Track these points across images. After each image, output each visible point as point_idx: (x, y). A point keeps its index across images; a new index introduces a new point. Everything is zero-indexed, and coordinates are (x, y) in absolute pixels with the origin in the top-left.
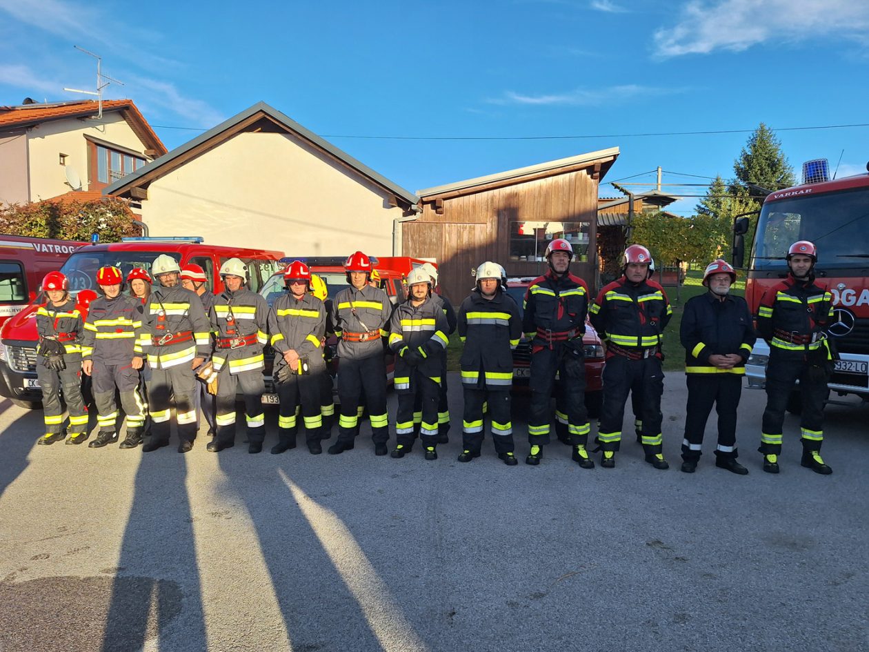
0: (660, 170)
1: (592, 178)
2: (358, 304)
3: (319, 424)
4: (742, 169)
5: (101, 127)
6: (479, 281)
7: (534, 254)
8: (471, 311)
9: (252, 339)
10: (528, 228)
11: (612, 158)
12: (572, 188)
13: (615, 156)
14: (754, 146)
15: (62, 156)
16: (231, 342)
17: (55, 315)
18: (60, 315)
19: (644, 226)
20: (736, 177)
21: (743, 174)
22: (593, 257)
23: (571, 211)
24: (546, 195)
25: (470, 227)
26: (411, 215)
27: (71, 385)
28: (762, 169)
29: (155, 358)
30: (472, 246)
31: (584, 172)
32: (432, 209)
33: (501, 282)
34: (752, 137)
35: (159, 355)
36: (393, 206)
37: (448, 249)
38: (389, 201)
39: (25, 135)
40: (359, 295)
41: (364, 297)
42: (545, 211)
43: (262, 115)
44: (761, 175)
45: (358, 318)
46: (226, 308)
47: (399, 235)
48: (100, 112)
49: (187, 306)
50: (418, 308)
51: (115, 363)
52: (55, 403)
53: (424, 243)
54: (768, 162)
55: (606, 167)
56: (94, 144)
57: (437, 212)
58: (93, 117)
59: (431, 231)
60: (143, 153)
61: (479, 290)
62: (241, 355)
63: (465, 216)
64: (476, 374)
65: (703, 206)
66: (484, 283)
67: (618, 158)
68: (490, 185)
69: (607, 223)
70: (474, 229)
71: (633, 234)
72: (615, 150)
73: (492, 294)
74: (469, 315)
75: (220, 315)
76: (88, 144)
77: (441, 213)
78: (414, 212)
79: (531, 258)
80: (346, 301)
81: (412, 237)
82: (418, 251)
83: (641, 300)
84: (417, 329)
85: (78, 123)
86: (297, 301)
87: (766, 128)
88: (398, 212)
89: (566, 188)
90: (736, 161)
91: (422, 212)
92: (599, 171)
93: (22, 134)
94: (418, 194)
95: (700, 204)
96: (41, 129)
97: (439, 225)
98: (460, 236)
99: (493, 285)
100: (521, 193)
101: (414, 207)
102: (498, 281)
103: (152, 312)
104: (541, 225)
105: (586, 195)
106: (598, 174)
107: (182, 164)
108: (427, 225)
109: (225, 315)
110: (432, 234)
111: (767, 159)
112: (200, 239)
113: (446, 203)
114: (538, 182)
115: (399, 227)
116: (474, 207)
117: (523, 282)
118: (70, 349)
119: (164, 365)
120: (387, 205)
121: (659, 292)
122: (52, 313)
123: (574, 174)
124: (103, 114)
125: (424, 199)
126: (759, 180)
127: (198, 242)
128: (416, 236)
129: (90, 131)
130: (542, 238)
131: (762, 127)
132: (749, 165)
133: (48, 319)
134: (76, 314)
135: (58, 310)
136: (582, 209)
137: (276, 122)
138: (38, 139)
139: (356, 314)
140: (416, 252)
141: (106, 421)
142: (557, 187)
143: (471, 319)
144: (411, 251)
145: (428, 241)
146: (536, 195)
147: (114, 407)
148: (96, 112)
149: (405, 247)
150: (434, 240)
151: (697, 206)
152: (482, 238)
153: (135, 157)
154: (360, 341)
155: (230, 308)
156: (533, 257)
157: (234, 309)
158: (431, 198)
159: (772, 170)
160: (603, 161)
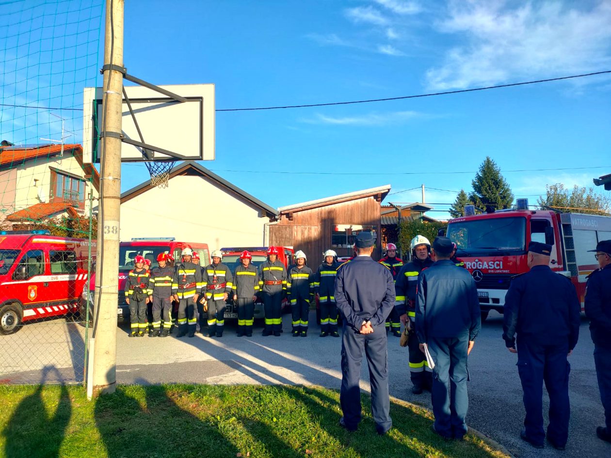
0: (423, 186)
1: (377, 201)
2: (272, 268)
3: (251, 324)
4: (477, 185)
5: (59, 161)
6: (326, 257)
7: (345, 243)
8: (323, 270)
9: (224, 285)
10: (341, 228)
11: (387, 191)
12: (366, 206)
13: (389, 190)
14: (484, 171)
15: (36, 180)
16: (215, 286)
17: (138, 275)
18: (140, 276)
19: (407, 227)
20: (474, 191)
21: (477, 188)
22: (379, 245)
23: (366, 218)
24: (352, 211)
25: (309, 228)
26: (274, 221)
27: (143, 308)
28: (490, 186)
29: (182, 294)
30: (310, 239)
31: (372, 198)
32: (287, 217)
33: (335, 258)
34: (482, 166)
35: (183, 293)
36: (264, 216)
37: (296, 241)
38: (262, 214)
39: (16, 169)
40: (272, 264)
41: (275, 265)
42: (351, 219)
43: (190, 166)
44: (490, 189)
45: (273, 275)
46: (213, 271)
47: (267, 233)
48: (62, 153)
49: (194, 271)
50: (300, 269)
51: (163, 297)
52: (136, 317)
53: (282, 238)
54: (493, 181)
55: (384, 195)
56: (54, 172)
57: (289, 220)
58: (57, 156)
59: (286, 230)
60: (83, 177)
61: (326, 262)
62: (219, 292)
63: (304, 221)
64: (326, 298)
65: (454, 209)
66: (328, 258)
67: (390, 190)
68: (320, 205)
69: (389, 223)
70: (311, 229)
71: (401, 232)
72: (389, 186)
73: (331, 263)
74: (322, 273)
75: (209, 274)
76: (51, 173)
77: (292, 220)
78: (276, 220)
79: (344, 246)
80: (267, 267)
81: (275, 234)
82: (278, 242)
83: (394, 265)
84: (300, 278)
86: (245, 268)
87: (491, 160)
88: (266, 219)
89: (363, 207)
90: (473, 180)
91: (281, 220)
92: (380, 197)
93: (14, 168)
94: (279, 210)
95: (452, 208)
97: (290, 227)
98: (303, 233)
99: (332, 259)
100: (337, 209)
101: (277, 217)
102: (334, 257)
103: (180, 274)
104: (348, 227)
105: (374, 210)
106: (380, 199)
108: (284, 227)
109: (212, 274)
110: (286, 233)
111: (492, 180)
112: (174, 239)
113: (294, 214)
114: (346, 203)
115: (268, 228)
116: (311, 217)
117: (343, 259)
118: (144, 291)
119: (185, 297)
120: (261, 216)
121: (402, 263)
122: (136, 275)
123: (366, 199)
125: (282, 213)
126: (488, 193)
127: (172, 241)
128: (277, 233)
129: (53, 164)
130: (350, 234)
131: (488, 159)
132: (481, 183)
133: (134, 278)
134: (147, 275)
135: (139, 273)
136: (372, 217)
137: (198, 170)
139: (272, 272)
140: (277, 242)
141: (156, 325)
142: (357, 205)
143: (323, 274)
144: (274, 242)
145: (284, 236)
146: (346, 210)
147: (160, 318)
148: (59, 153)
149: (271, 240)
150: (288, 236)
151: (450, 209)
152: (315, 234)
153: (78, 179)
154: (273, 285)
155: (215, 272)
156: (345, 245)
157: (217, 272)
158: (286, 212)
159: (496, 187)
160: (383, 192)
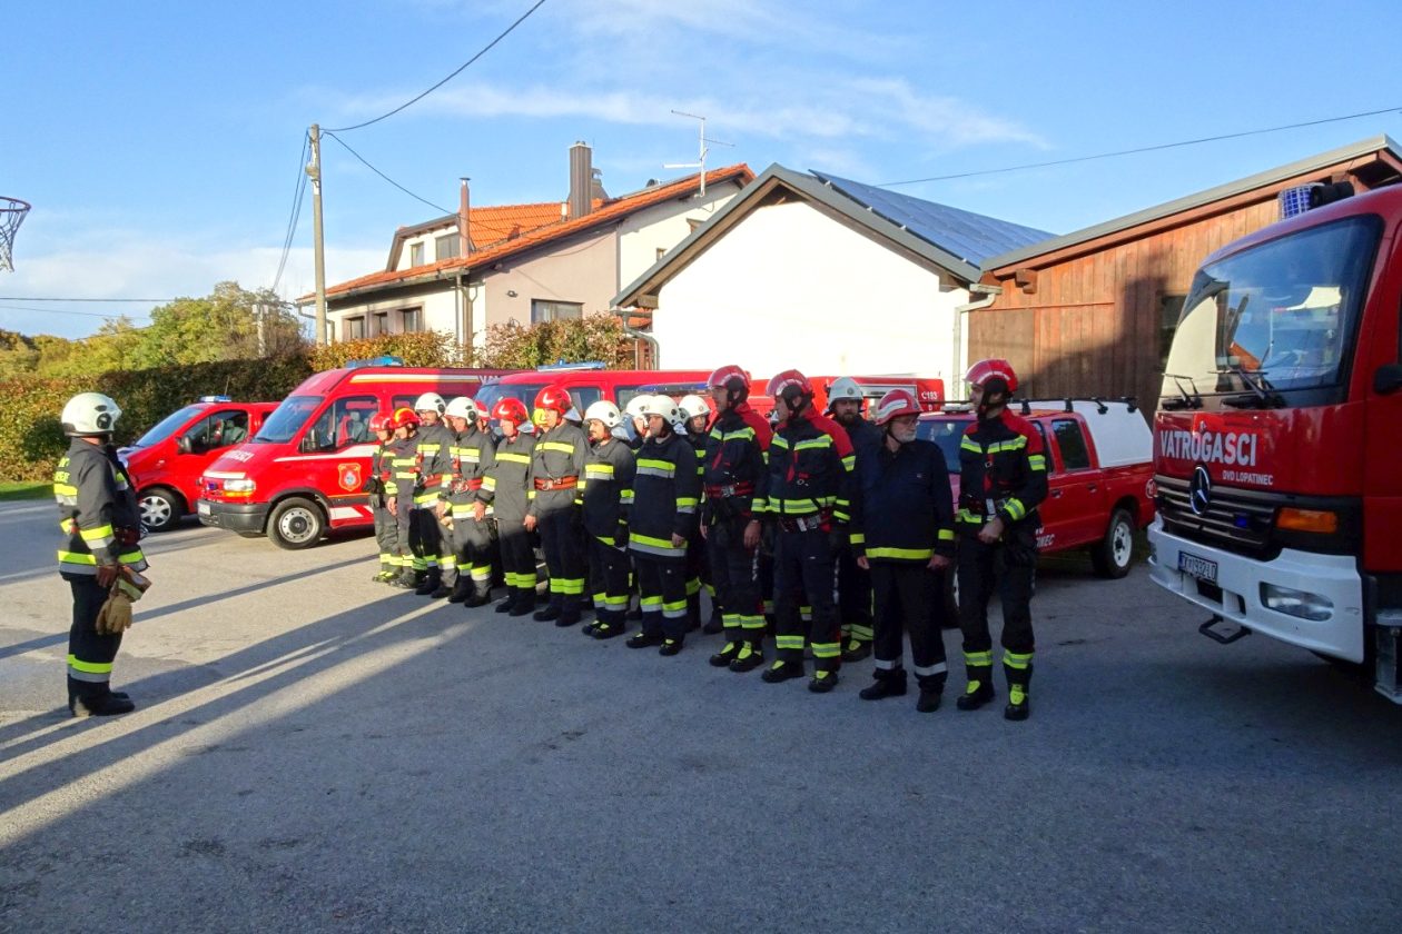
2: (548, 446)
5: (702, 206)
13: (1380, 153)
26: (981, 299)
32: (1017, 286)
36: (952, 288)
39: (615, 233)
43: (775, 181)
45: (545, 462)
47: (963, 332)
48: (702, 188)
50: (598, 451)
53: (1002, 344)
57: (1025, 292)
58: (696, 196)
59: (1014, 322)
63: (1074, 293)
77: (1031, 292)
81: (983, 335)
83: (798, 447)
85: (681, 205)
88: (962, 296)
91: (1000, 294)
93: (611, 232)
96: (632, 221)
97: (1028, 312)
101: (973, 288)
107: (693, 258)
108: (1009, 313)
109: (456, 457)
110: (1014, 330)
115: (963, 320)
119: (423, 507)
121: (827, 437)
124: (706, 191)
125: (997, 273)
128: (989, 334)
129: (694, 213)
138: (632, 234)
139: (544, 457)
145: (1009, 340)
148: (697, 190)
149: (972, 351)
150: (1018, 337)
154: (544, 489)
155: (459, 450)
158: (1008, 270)
